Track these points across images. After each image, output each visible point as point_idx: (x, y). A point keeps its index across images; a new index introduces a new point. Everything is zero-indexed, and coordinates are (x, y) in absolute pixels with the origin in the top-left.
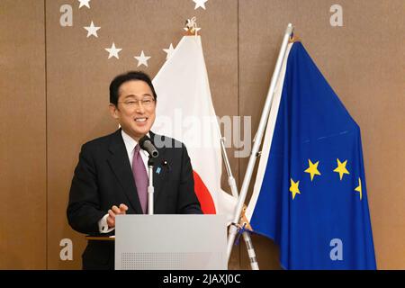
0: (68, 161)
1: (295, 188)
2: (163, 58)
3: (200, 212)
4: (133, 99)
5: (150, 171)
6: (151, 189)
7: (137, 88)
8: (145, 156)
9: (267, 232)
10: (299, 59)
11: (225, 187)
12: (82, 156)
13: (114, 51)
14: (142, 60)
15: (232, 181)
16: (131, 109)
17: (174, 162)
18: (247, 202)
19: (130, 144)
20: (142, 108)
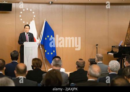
0: (18, 35)
1: (46, 39)
2: (30, 23)
3: (34, 42)
4: (26, 28)
5: (28, 37)
6: (28, 39)
7: (27, 27)
8: (28, 35)
9: (42, 44)
10: (46, 23)
11: (37, 39)
12: (20, 35)
13: (24, 22)
14: (27, 23)
15: (38, 38)
16: (26, 30)
17: (31, 35)
18: (40, 40)
19: (26, 34)
20: (27, 30)
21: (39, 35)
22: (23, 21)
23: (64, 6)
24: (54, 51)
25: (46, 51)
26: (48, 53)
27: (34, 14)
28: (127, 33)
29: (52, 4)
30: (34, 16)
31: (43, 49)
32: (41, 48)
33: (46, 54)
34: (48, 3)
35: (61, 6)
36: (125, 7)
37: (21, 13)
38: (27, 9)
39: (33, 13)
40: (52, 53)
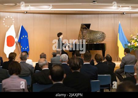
1: (22, 38)
2: (10, 27)
9: (19, 42)
10: (22, 27)
11: (16, 38)
21: (17, 36)
22: (5, 25)
23: (35, 15)
24: (27, 47)
25: (22, 47)
26: (23, 49)
28: (79, 35)
29: (26, 13)
30: (14, 22)
31: (20, 46)
32: (18, 45)
33: (22, 49)
34: (24, 13)
35: (33, 14)
36: (78, 16)
37: (4, 19)
38: (9, 17)
39: (13, 19)
40: (26, 49)
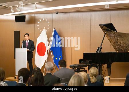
27: (48, 24)
37: (39, 23)
38: (43, 19)
39: (48, 22)
